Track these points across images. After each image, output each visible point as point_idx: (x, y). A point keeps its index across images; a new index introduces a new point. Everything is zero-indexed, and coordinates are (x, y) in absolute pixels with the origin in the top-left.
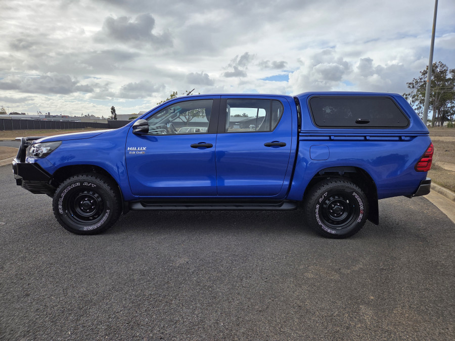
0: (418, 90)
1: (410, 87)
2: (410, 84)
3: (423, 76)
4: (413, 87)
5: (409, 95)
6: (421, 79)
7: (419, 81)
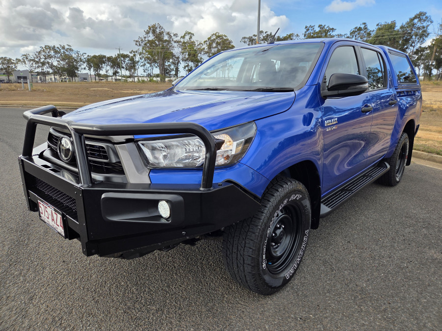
0: (143, 49)
1: (136, 44)
2: (137, 41)
3: (146, 35)
4: (140, 45)
5: (137, 52)
6: (145, 38)
7: (144, 39)
